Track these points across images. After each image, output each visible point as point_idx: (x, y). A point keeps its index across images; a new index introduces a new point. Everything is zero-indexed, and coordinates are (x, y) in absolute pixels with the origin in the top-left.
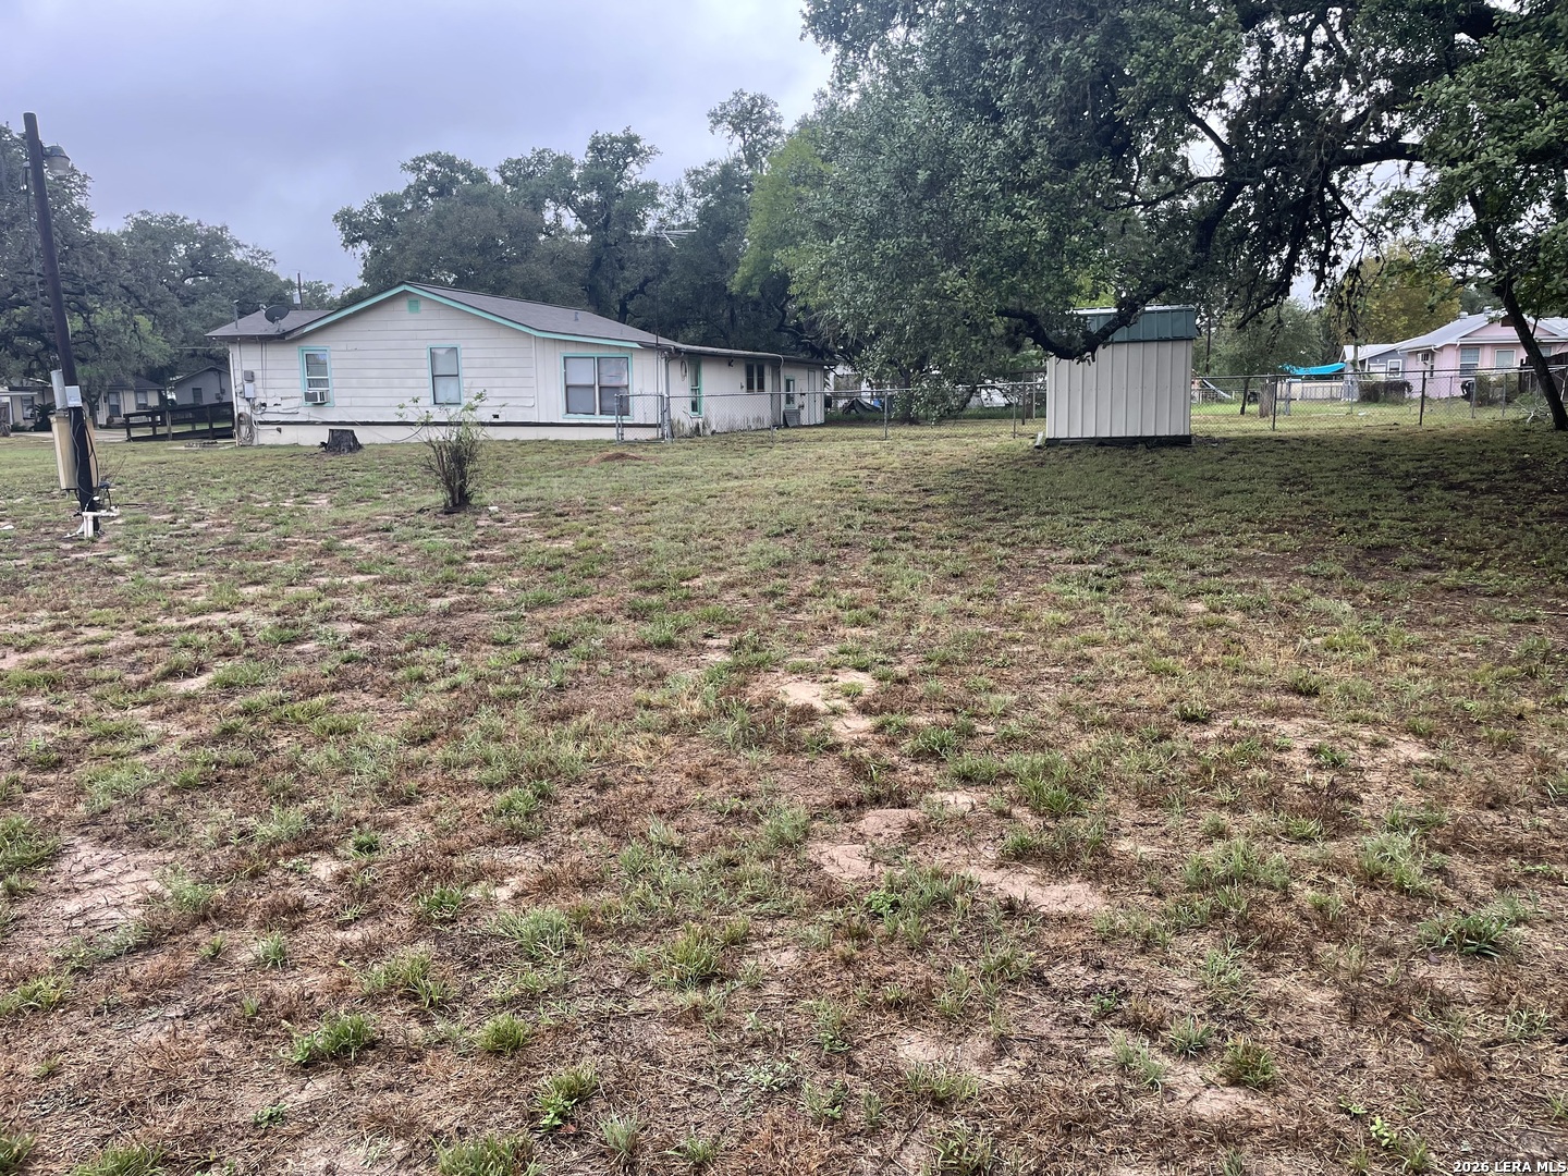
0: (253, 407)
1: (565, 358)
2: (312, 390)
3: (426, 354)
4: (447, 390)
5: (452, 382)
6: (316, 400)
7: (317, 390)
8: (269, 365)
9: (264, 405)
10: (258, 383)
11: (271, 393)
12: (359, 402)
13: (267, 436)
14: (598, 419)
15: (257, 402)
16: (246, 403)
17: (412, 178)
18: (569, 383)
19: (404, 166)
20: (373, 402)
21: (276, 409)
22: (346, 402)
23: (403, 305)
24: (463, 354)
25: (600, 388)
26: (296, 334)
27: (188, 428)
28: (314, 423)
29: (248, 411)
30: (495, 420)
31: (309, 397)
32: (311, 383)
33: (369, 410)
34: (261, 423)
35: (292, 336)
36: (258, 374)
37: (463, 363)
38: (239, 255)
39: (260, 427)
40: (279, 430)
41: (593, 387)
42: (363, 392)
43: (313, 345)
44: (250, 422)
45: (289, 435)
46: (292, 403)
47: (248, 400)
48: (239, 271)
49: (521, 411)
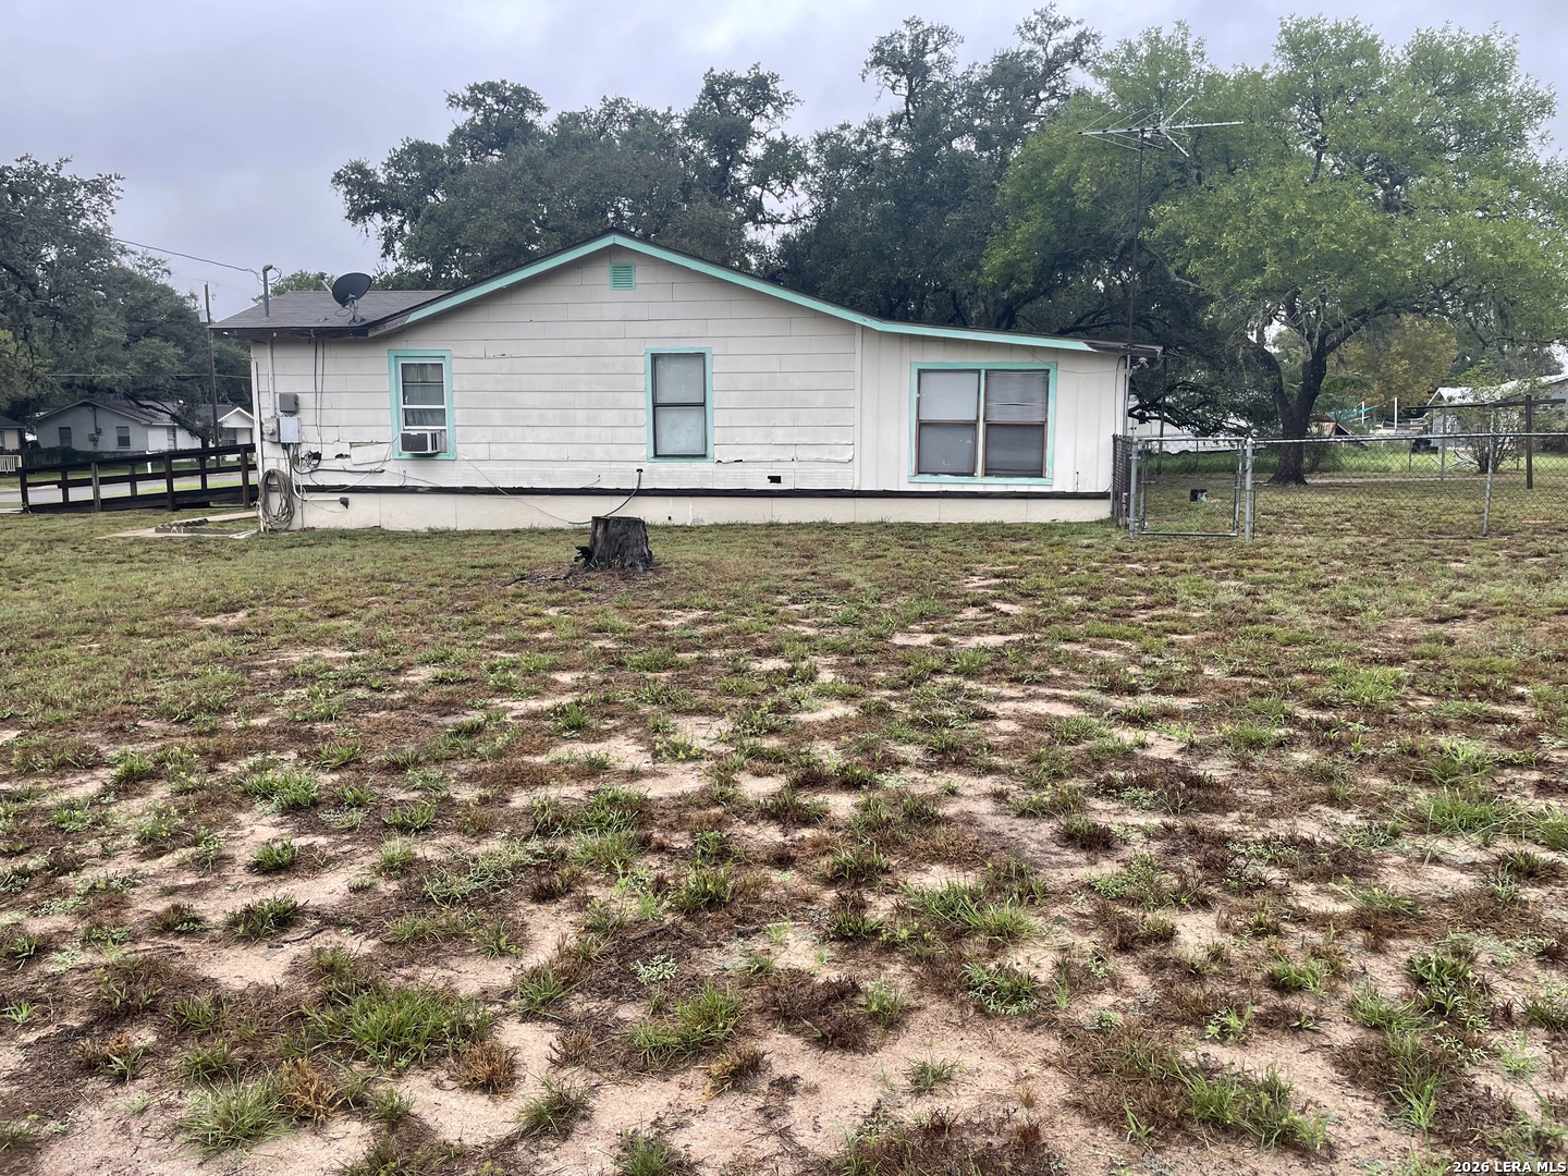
0: (295, 461)
1: (920, 372)
2: (415, 430)
3: (644, 365)
4: (681, 431)
5: (692, 418)
6: (418, 448)
7: (427, 430)
8: (330, 383)
9: (317, 456)
10: (306, 415)
11: (331, 435)
12: (504, 451)
13: (320, 514)
14: (980, 483)
15: (303, 451)
16: (279, 453)
17: (463, 117)
18: (924, 417)
19: (453, 100)
20: (533, 452)
21: (339, 464)
22: (480, 451)
23: (603, 275)
24: (715, 365)
25: (989, 426)
26: (390, 326)
27: (123, 490)
28: (413, 490)
29: (284, 467)
30: (775, 486)
31: (409, 443)
32: (411, 417)
33: (527, 467)
34: (310, 489)
35: (382, 330)
36: (306, 400)
37: (714, 382)
38: (127, 262)
39: (307, 496)
40: (345, 503)
41: (973, 425)
42: (514, 433)
43: (421, 348)
44: (288, 489)
45: (364, 513)
46: (372, 454)
47: (286, 447)
48: (128, 281)
49: (823, 469)
